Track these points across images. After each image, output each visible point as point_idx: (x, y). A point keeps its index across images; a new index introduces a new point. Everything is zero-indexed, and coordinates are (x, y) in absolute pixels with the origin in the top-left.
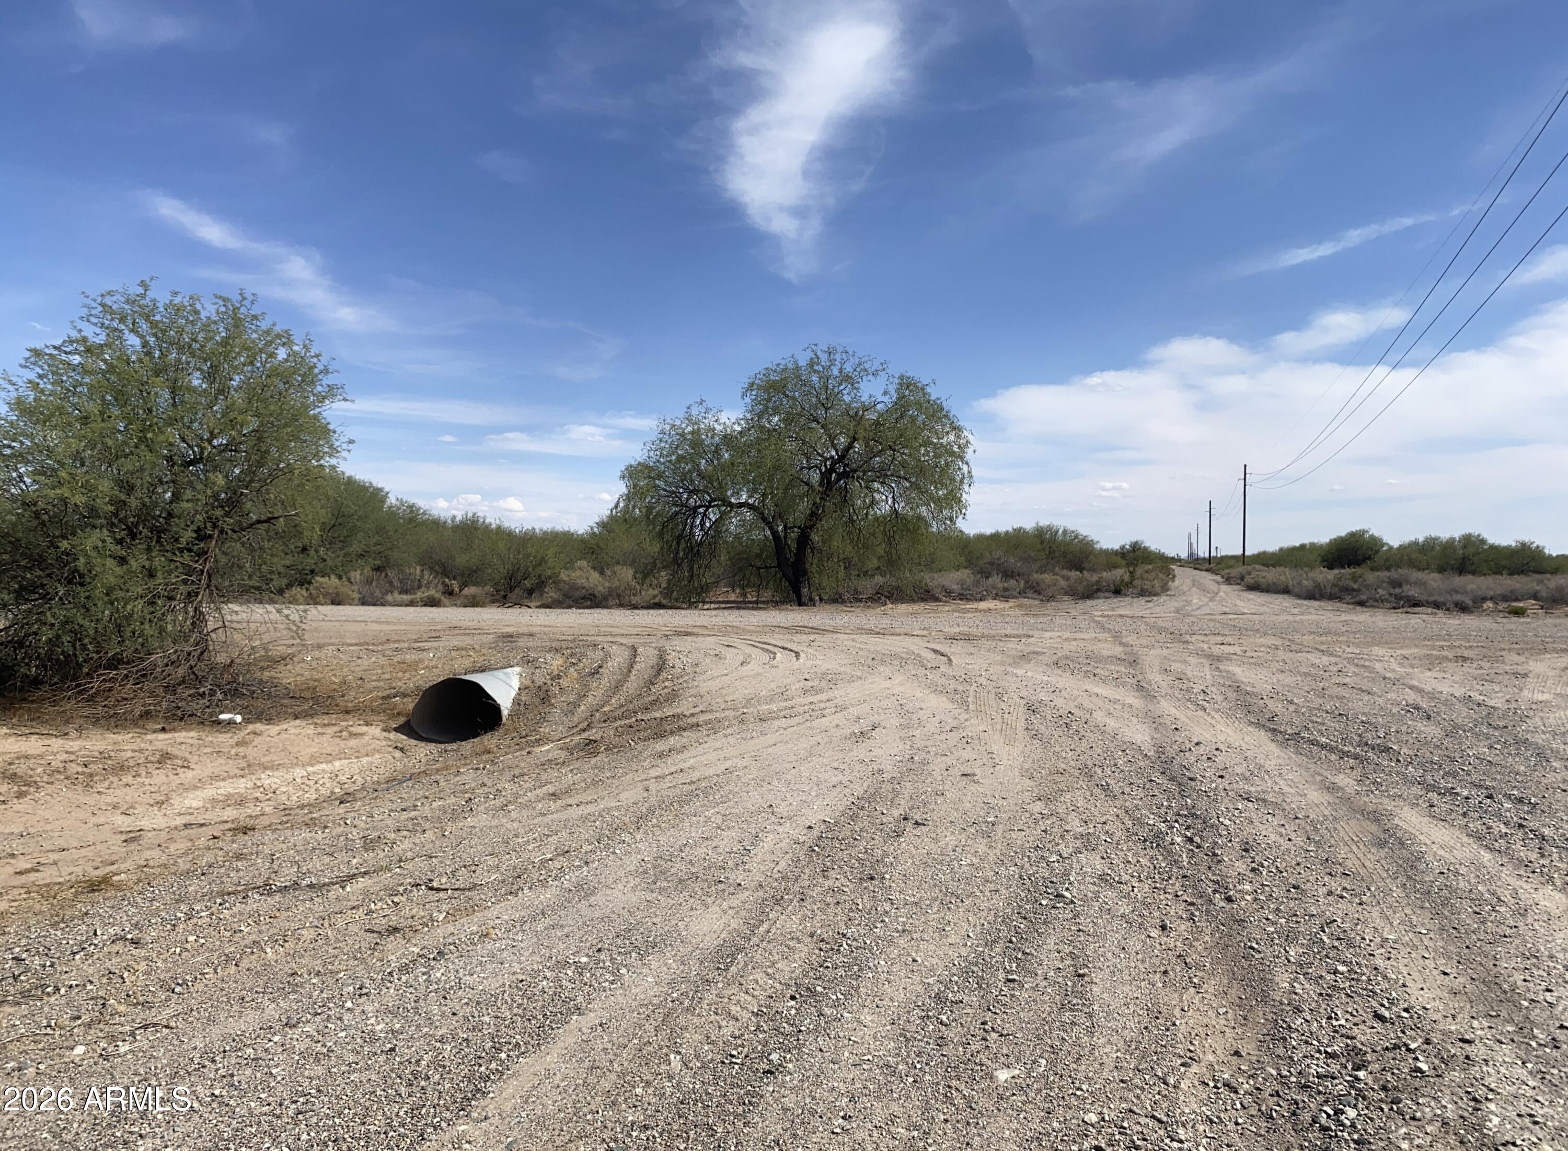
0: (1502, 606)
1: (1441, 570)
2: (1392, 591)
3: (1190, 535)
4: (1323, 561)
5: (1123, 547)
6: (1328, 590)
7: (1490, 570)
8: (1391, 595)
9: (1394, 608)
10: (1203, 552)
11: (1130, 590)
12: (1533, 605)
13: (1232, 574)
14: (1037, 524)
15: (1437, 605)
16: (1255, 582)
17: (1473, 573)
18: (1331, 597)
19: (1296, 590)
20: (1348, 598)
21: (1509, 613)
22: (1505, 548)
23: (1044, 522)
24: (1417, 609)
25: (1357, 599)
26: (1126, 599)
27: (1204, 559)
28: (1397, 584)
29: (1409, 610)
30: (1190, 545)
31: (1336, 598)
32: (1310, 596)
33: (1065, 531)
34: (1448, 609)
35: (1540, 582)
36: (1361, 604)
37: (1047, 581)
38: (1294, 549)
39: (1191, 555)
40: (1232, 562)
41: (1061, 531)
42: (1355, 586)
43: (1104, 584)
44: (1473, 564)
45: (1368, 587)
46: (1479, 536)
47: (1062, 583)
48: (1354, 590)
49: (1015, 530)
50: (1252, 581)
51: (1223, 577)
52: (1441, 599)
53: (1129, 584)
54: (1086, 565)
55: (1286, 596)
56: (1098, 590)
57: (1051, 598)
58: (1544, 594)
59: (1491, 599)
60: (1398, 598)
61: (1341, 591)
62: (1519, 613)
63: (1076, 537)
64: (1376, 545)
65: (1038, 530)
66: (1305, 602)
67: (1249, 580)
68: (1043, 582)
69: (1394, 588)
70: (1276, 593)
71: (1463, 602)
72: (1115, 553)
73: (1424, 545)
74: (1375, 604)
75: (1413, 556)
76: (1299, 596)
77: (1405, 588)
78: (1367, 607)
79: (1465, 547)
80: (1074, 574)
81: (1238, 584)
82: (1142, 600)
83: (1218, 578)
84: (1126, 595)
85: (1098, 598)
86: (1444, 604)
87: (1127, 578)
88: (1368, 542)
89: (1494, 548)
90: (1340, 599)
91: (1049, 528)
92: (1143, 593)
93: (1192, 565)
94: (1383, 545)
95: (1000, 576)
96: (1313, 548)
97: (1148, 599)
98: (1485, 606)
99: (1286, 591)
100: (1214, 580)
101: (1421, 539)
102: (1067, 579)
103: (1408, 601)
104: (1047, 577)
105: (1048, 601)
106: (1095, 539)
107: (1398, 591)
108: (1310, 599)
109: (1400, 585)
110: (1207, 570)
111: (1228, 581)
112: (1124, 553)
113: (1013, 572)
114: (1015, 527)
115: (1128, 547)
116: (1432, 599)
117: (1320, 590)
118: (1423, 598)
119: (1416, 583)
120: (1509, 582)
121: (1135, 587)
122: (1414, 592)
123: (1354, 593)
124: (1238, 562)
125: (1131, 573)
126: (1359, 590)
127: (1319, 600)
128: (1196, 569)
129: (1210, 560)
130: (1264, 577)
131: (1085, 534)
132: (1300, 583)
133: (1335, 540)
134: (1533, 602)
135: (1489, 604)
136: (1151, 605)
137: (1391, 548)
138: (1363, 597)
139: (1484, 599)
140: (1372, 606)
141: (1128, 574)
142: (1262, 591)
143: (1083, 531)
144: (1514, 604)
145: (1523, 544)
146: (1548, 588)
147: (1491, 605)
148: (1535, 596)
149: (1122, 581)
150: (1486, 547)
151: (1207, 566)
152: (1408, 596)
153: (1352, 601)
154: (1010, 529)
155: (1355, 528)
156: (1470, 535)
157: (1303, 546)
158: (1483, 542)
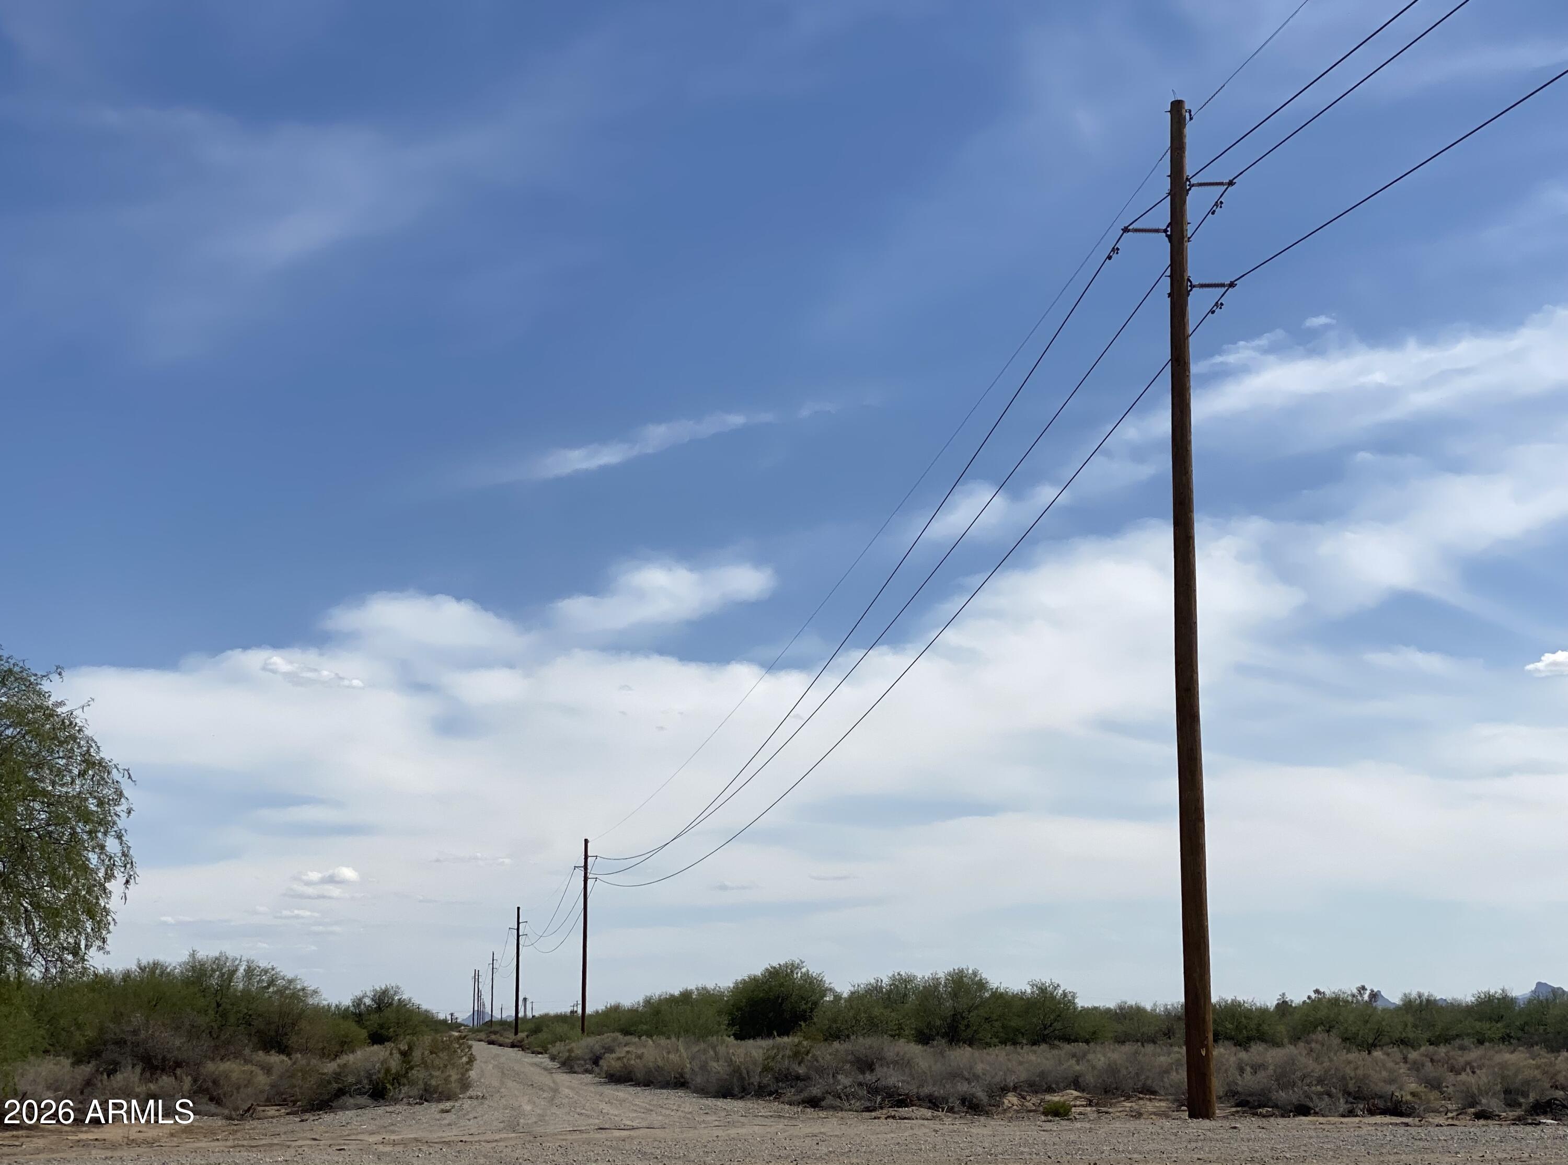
0: (1032, 1101)
1: (923, 1038)
2: (861, 1078)
3: (476, 977)
4: (732, 1024)
5: (358, 1002)
6: (756, 1080)
7: (996, 1035)
8: (860, 1084)
9: (868, 1110)
10: (503, 1009)
11: (405, 1089)
12: (1076, 1098)
13: (578, 1052)
14: (193, 955)
15: (933, 1103)
16: (625, 1066)
17: (971, 1042)
18: (762, 1093)
19: (699, 1080)
20: (790, 1093)
21: (1045, 1114)
22: (1015, 996)
23: (207, 951)
24: (904, 1111)
25: (805, 1095)
26: (398, 1108)
27: (502, 1023)
28: (865, 1065)
29: (892, 1112)
30: (478, 995)
31: (770, 1094)
32: (725, 1093)
33: (249, 972)
34: (951, 1110)
35: (1078, 1058)
36: (814, 1103)
37: (234, 1076)
38: (672, 1002)
39: (478, 1013)
40: (561, 1029)
41: (242, 970)
42: (801, 1070)
43: (351, 1079)
44: (968, 1026)
45: (821, 1071)
46: (975, 974)
47: (262, 1079)
48: (798, 1078)
49: (143, 969)
50: (618, 1065)
51: (553, 1058)
52: (938, 1091)
53: (398, 1079)
54: (293, 1040)
55: (681, 1093)
56: (341, 1093)
57: (249, 1113)
58: (1090, 1079)
59: (1015, 1089)
60: (873, 1090)
61: (777, 1080)
62: (1059, 1112)
63: (272, 982)
64: (813, 991)
65: (193, 968)
66: (720, 1103)
67: (610, 1062)
68: (227, 1077)
69: (863, 1073)
70: (662, 1087)
71: (973, 1095)
72: (344, 1014)
73: (889, 992)
74: (838, 1102)
75: (876, 1012)
76: (703, 1092)
77: (880, 1071)
78: (823, 1108)
79: (955, 995)
80: (275, 1058)
81: (587, 1071)
82: (433, 1109)
83: (544, 1059)
84: (396, 1101)
85: (344, 1108)
86: (945, 1100)
87: (395, 1064)
88: (801, 987)
89: (1000, 998)
90: (776, 1095)
91: (219, 963)
92: (427, 1095)
93: (482, 1035)
94: (824, 992)
95: (138, 1070)
96: (707, 998)
97: (442, 1106)
98: (1006, 1102)
99: (680, 1083)
100: (536, 1064)
101: (886, 981)
102: (268, 1070)
103: (890, 1095)
104: (232, 1069)
105: (242, 1117)
106: (311, 985)
107: (869, 1077)
108: (725, 1097)
109: (871, 1067)
110: (513, 1046)
111: (568, 1065)
112: (360, 1014)
113: (164, 1059)
114: (144, 963)
115: (368, 1001)
116: (926, 1090)
117: (741, 1079)
118: (912, 1089)
119: (896, 1063)
120: (1033, 1057)
121: (412, 1083)
122: (893, 1078)
123: (800, 1084)
124: (573, 1027)
125: (404, 1054)
126: (807, 1078)
127: (742, 1098)
128: (491, 1043)
129: (517, 1024)
130: (640, 1057)
131: (290, 976)
132: (704, 1067)
133: (744, 982)
134: (1076, 1093)
135: (1011, 1099)
136: (450, 1117)
137: (838, 997)
138: (816, 1091)
139: (1005, 1090)
140: (834, 1108)
141: (397, 1056)
142: (638, 1084)
143: (287, 970)
144: (1048, 1097)
145: (1043, 990)
146: (1094, 1068)
147: (1015, 1100)
148: (1076, 1083)
149: (388, 1071)
150: (987, 995)
151: (510, 1037)
152: (886, 1087)
153: (799, 1098)
154: (134, 967)
155: (777, 960)
156: (962, 971)
157: (686, 996)
158: (982, 985)
